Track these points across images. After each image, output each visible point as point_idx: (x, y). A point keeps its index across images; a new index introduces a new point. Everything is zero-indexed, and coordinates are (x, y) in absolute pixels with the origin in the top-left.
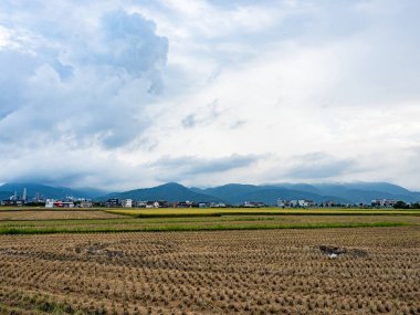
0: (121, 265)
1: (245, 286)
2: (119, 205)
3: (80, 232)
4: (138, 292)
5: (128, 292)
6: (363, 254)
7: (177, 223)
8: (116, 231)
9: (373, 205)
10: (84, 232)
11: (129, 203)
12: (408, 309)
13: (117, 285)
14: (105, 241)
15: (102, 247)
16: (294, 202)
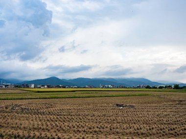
0: (28, 114)
1: (84, 121)
2: (28, 87)
3: (8, 99)
4: (36, 126)
5: (31, 126)
6: (133, 107)
7: (55, 95)
8: (26, 99)
9: (138, 87)
10: (10, 99)
11: (33, 86)
12: (148, 128)
13: (25, 123)
14: (20, 103)
15: (19, 106)
16: (107, 86)
